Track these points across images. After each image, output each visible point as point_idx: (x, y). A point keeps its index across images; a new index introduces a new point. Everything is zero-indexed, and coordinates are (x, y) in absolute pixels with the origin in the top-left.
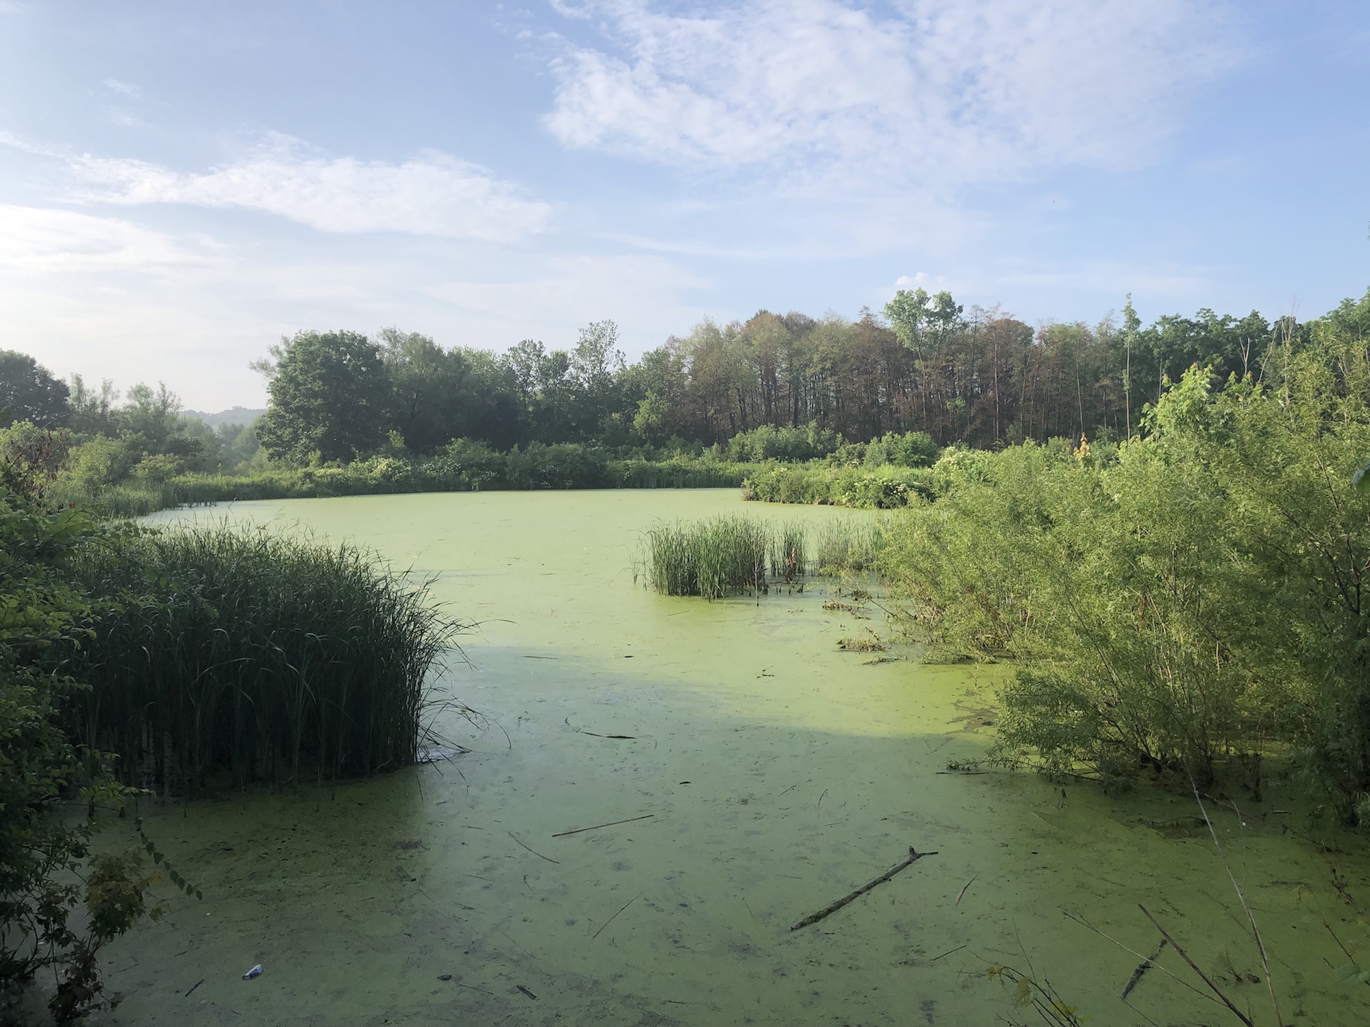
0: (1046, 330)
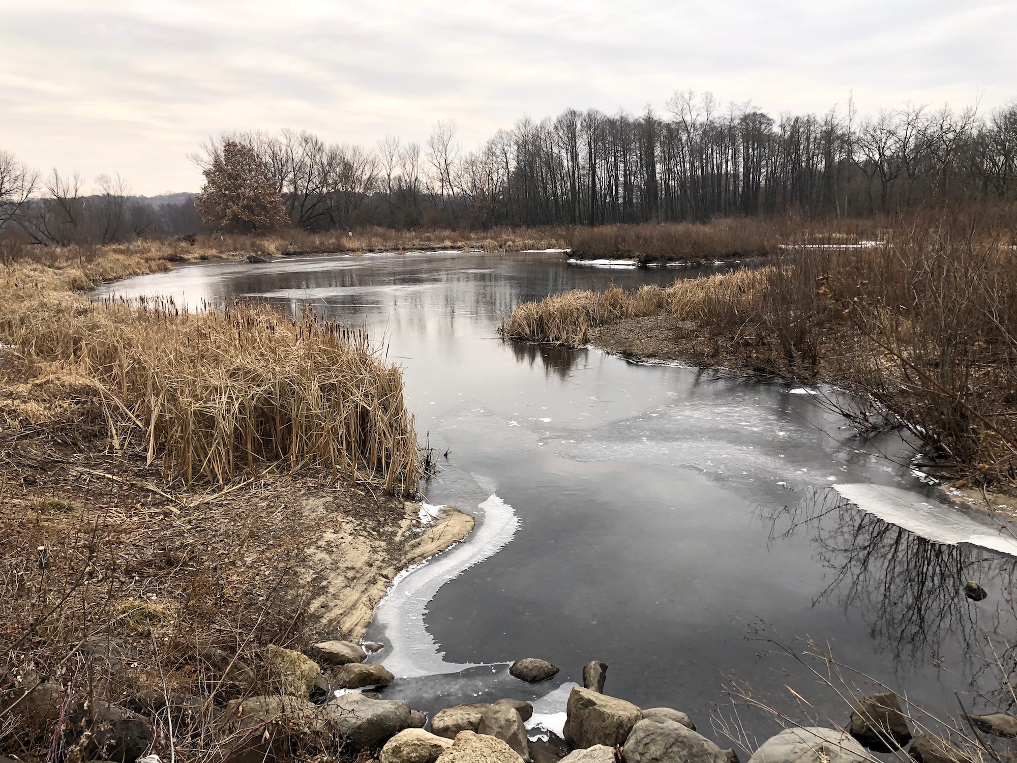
0: (785, 119)
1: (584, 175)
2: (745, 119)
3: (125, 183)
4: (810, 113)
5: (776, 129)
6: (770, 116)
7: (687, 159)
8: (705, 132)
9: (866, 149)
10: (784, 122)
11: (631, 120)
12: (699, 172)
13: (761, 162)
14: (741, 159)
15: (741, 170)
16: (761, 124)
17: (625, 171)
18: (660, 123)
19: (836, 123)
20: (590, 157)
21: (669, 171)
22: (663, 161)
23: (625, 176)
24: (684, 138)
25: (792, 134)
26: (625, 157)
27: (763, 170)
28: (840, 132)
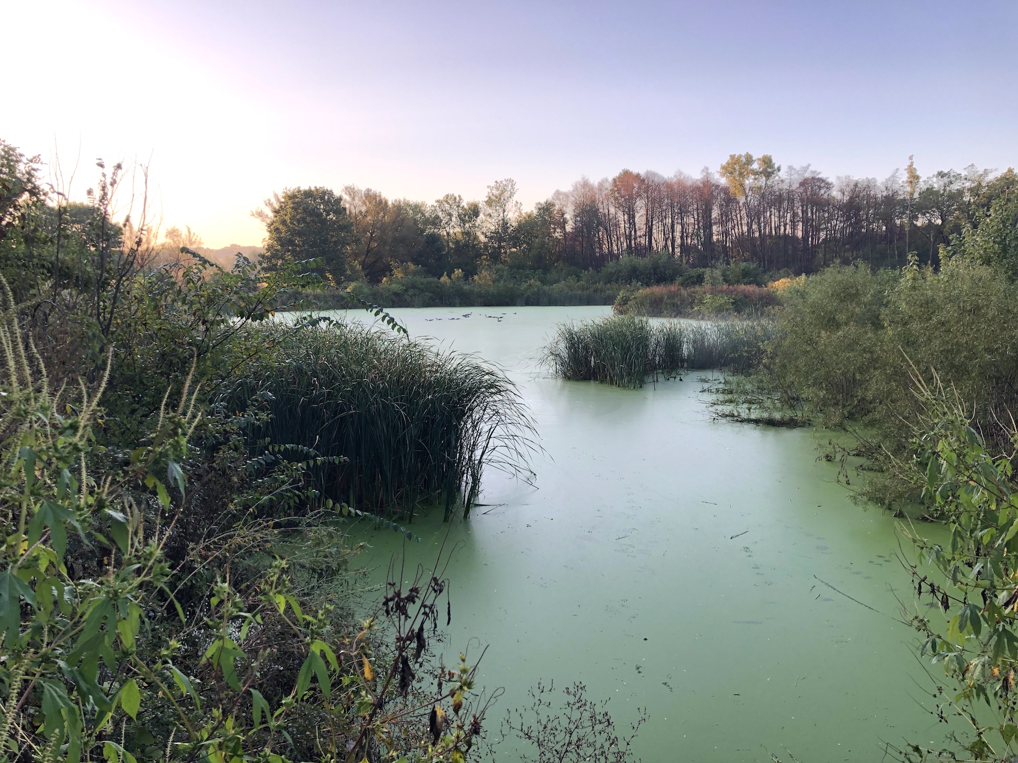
0: (845, 184)
1: (640, 237)
2: (804, 183)
3: (195, 237)
4: (870, 178)
5: (835, 193)
6: (830, 180)
7: (745, 221)
8: (763, 196)
9: (928, 215)
10: (843, 187)
11: (689, 183)
12: (757, 235)
13: (820, 225)
14: (801, 224)
15: (799, 234)
16: (820, 188)
17: (682, 231)
18: (717, 186)
19: (896, 187)
20: (647, 218)
21: (726, 233)
22: (722, 223)
23: (682, 237)
24: (742, 200)
25: (851, 198)
26: (682, 219)
27: (823, 235)
28: (902, 197)
